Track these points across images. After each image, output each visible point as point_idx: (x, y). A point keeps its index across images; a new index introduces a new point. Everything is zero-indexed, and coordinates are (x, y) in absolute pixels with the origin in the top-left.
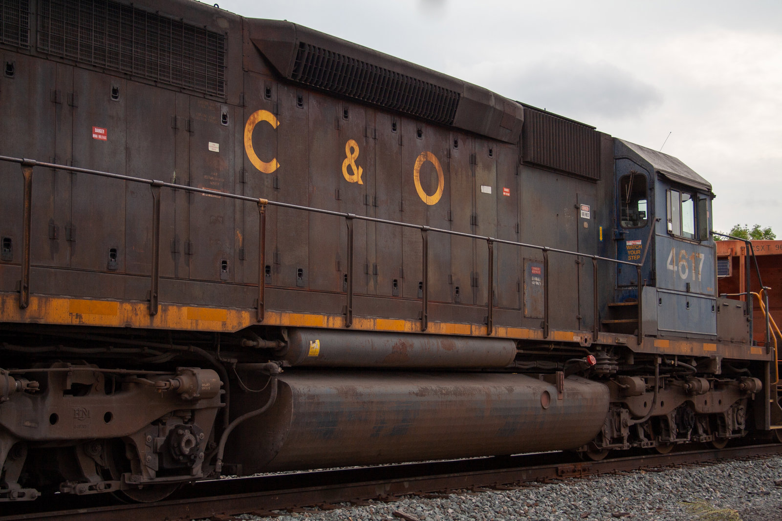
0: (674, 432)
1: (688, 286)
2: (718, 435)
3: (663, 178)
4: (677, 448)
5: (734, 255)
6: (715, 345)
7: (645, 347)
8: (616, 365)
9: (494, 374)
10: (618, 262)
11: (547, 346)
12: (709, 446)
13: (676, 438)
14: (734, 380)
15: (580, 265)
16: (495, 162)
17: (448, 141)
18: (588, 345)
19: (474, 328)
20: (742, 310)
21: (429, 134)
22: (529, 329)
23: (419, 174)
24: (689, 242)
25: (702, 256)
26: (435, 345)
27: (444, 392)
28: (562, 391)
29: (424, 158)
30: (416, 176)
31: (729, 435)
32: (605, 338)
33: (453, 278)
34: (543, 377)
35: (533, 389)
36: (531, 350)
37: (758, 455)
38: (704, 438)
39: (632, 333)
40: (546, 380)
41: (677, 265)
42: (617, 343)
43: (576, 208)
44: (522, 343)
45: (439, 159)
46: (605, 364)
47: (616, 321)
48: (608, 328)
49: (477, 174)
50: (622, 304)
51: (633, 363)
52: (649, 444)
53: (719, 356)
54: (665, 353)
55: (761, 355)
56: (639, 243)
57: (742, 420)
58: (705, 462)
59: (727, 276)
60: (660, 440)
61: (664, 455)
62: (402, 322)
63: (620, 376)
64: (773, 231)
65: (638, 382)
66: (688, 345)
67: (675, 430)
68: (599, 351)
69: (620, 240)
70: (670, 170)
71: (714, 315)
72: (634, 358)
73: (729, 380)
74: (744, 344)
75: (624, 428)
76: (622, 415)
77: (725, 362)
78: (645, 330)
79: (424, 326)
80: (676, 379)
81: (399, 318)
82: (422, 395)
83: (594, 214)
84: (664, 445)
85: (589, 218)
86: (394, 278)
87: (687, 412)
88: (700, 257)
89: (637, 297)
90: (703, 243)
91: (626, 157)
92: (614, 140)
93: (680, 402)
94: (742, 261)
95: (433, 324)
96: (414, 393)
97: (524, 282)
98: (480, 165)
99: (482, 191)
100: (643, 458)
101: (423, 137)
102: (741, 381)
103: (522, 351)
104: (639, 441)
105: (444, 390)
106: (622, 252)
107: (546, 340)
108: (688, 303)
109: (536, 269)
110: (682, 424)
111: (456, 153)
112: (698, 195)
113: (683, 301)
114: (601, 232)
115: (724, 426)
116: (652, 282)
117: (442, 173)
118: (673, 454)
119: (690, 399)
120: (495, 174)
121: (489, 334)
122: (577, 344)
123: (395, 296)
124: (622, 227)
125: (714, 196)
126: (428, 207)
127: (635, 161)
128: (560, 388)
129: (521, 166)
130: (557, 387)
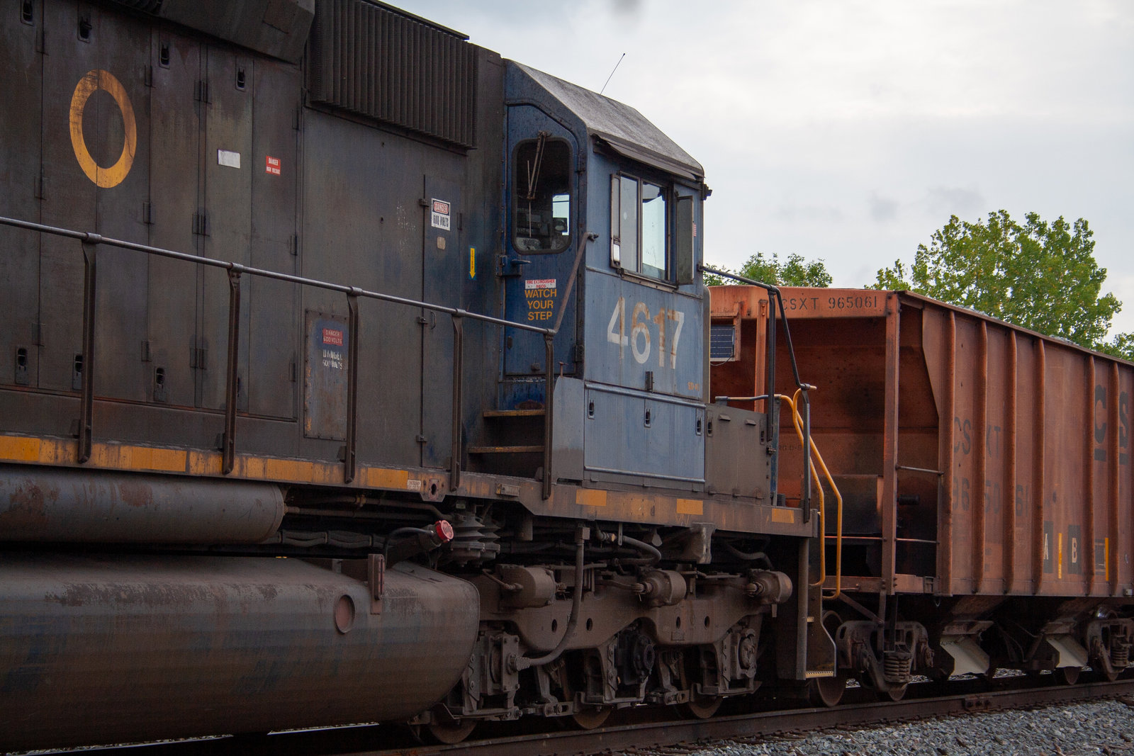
0: (613, 683)
1: (649, 377)
2: (702, 691)
3: (604, 148)
4: (617, 716)
5: (745, 316)
6: (701, 503)
7: (558, 505)
8: (497, 541)
9: (236, 558)
10: (505, 324)
11: (351, 500)
12: (683, 712)
13: (616, 696)
14: (738, 576)
15: (427, 329)
16: (250, 102)
17: (148, 48)
18: (439, 498)
19: (193, 456)
20: (757, 431)
21: (107, 33)
22: (314, 463)
23: (81, 118)
24: (654, 286)
25: (680, 317)
26: (107, 493)
27: (123, 595)
28: (380, 596)
29: (93, 82)
30: (74, 123)
31: (723, 690)
32: (476, 485)
33: (152, 349)
34: (340, 565)
35: (319, 591)
36: (318, 507)
37: (780, 731)
38: (673, 695)
39: (531, 475)
40: (346, 571)
41: (628, 334)
42: (498, 495)
43: (421, 205)
44: (296, 492)
45: (127, 87)
46: (473, 539)
47: (499, 449)
48: (481, 463)
49: (209, 125)
50: (513, 413)
51: (531, 539)
52: (561, 709)
53: (708, 527)
54: (597, 519)
55: (791, 524)
56: (551, 284)
57: (751, 660)
58: (673, 747)
59: (731, 360)
60: (583, 701)
61: (591, 732)
62: (34, 441)
63: (503, 566)
64: (828, 270)
65: (541, 578)
66: (646, 501)
67: (614, 679)
68: (461, 511)
69: (513, 277)
70: (620, 134)
71: (699, 441)
72: (534, 528)
73: (727, 575)
74: (759, 502)
75: (509, 674)
76: (505, 647)
77: (721, 539)
78: (559, 468)
79: (84, 453)
80: (619, 573)
81: (29, 434)
82: (75, 602)
83: (460, 220)
84: (589, 710)
85: (448, 228)
86: (19, 346)
87: (640, 644)
88: (676, 319)
89: (542, 399)
90: (684, 289)
91: (531, 101)
92: (507, 64)
93: (626, 619)
94: (761, 330)
95: (103, 447)
96: (56, 597)
97: (306, 361)
98: (217, 105)
99: (220, 162)
100: (547, 739)
101: (92, 38)
102: (750, 579)
103: (297, 510)
104: (539, 703)
105: (125, 592)
106: (515, 302)
107: (351, 485)
108: (648, 415)
109: (332, 333)
110: (627, 666)
111: (164, 76)
112: (676, 188)
113: (639, 409)
114: (473, 259)
115: (714, 671)
116: (576, 370)
117: (133, 119)
118: (610, 729)
119: (647, 615)
120: (249, 125)
121: (226, 472)
122: (415, 496)
123: (20, 385)
124: (517, 250)
125: (709, 193)
126: (98, 192)
127: (548, 112)
128: (376, 589)
129: (306, 112)
130: (369, 587)
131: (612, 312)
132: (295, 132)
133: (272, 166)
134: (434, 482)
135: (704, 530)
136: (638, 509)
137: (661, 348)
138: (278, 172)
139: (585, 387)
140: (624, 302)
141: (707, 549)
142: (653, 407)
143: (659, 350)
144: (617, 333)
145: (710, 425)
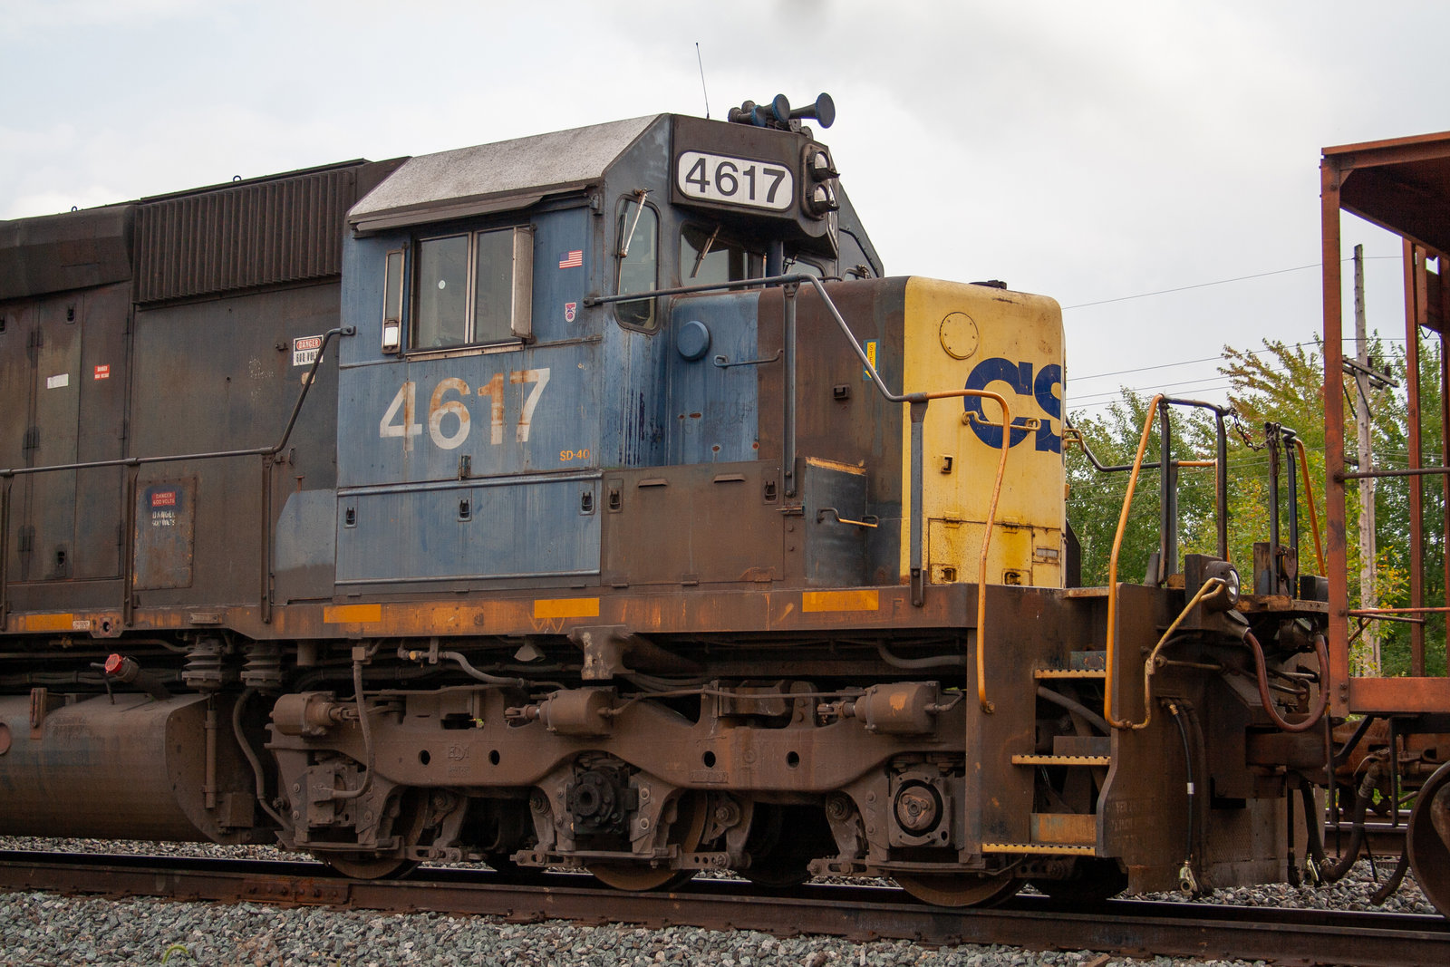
1: (465, 463)
6: (594, 601)
7: (293, 627)
15: (284, 467)
18: (113, 634)
20: (753, 487)
25: (539, 375)
28: (41, 725)
32: (162, 618)
41: (422, 420)
43: (280, 350)
54: (366, 636)
66: (464, 609)
71: (589, 520)
88: (531, 380)
90: (550, 338)
97: (134, 526)
99: (49, 387)
108: (465, 506)
113: (447, 503)
120: (77, 348)
122: (82, 635)
128: (33, 719)
131: (388, 404)
132: (125, 336)
133: (101, 373)
134: (106, 620)
135: (587, 637)
136: (449, 619)
137: (495, 422)
138: (107, 375)
139: (339, 496)
140: (413, 388)
141: (593, 661)
142: (473, 498)
143: (490, 426)
144: (398, 424)
145: (615, 500)
